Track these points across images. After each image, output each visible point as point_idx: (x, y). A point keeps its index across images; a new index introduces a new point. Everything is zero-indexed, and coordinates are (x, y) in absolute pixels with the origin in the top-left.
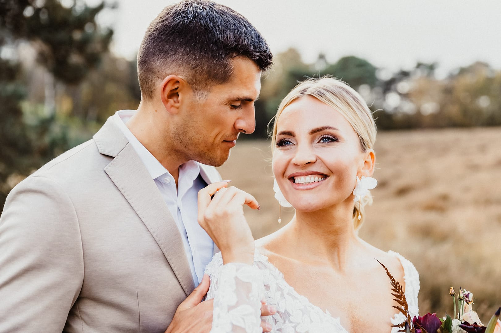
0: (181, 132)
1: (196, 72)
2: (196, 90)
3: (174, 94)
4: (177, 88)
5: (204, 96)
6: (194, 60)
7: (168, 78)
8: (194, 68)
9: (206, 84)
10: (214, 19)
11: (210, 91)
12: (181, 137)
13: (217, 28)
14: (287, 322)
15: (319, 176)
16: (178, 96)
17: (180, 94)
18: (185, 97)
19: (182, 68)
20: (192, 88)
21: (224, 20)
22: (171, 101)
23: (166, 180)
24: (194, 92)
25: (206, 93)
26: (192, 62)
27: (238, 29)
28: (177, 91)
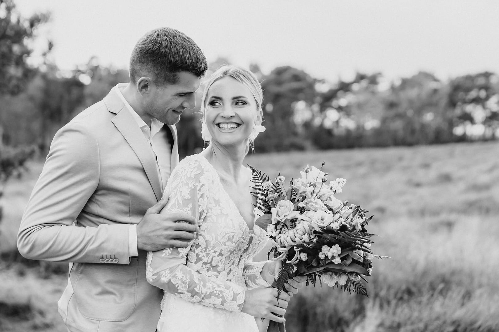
0: (150, 106)
1: (158, 77)
2: (158, 86)
3: (146, 86)
4: (148, 84)
5: (162, 90)
6: (157, 71)
7: (142, 78)
8: (157, 75)
9: (164, 84)
10: (170, 49)
11: (166, 88)
12: (150, 109)
13: (171, 54)
14: (218, 206)
15: (236, 124)
16: (148, 87)
17: (149, 87)
18: (152, 89)
19: (150, 74)
20: (156, 85)
21: (177, 49)
22: (144, 90)
23: (146, 130)
24: (157, 87)
25: (163, 88)
26: (156, 72)
27: (184, 55)
28: (148, 85)
